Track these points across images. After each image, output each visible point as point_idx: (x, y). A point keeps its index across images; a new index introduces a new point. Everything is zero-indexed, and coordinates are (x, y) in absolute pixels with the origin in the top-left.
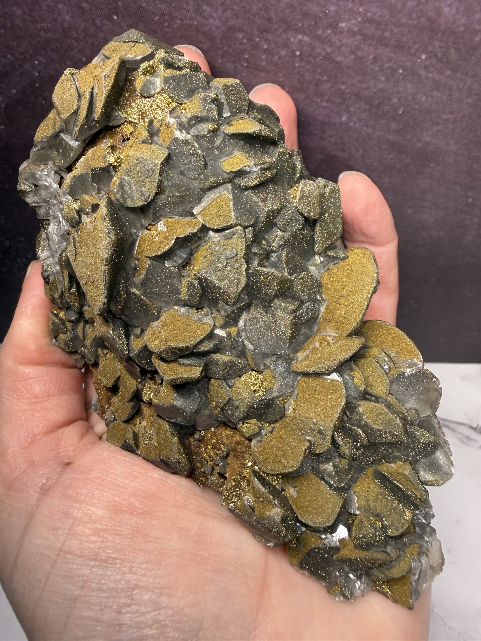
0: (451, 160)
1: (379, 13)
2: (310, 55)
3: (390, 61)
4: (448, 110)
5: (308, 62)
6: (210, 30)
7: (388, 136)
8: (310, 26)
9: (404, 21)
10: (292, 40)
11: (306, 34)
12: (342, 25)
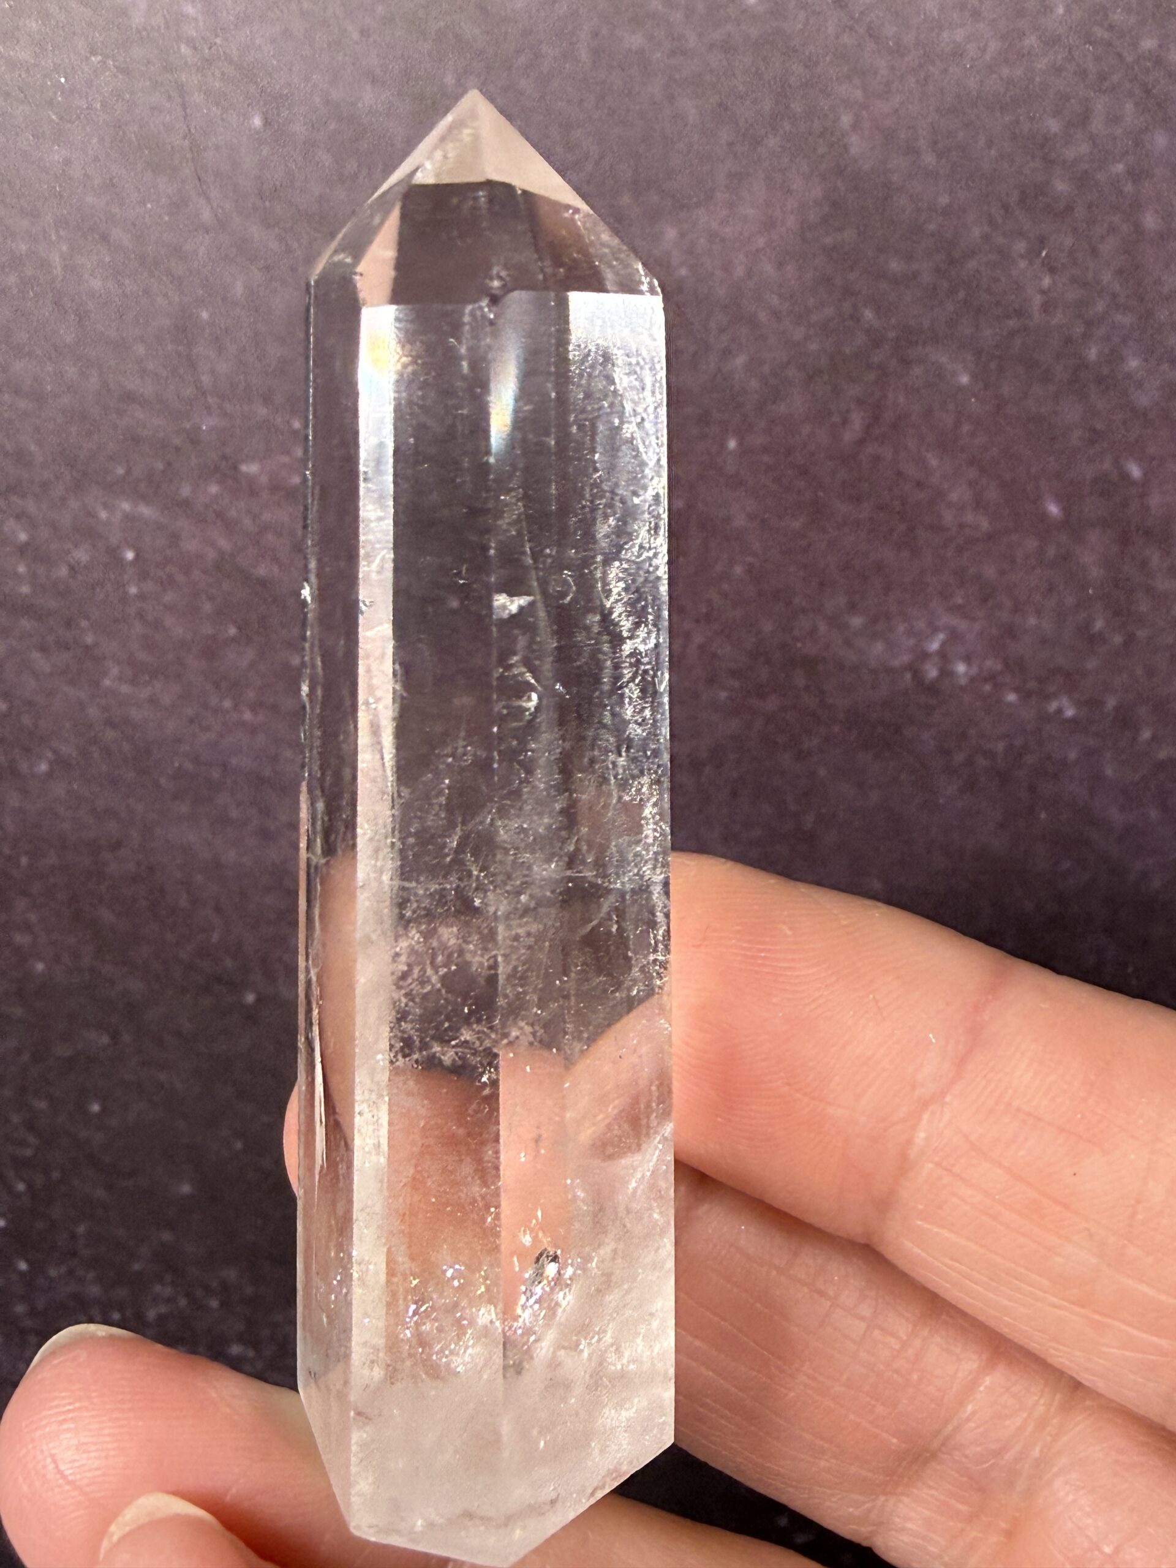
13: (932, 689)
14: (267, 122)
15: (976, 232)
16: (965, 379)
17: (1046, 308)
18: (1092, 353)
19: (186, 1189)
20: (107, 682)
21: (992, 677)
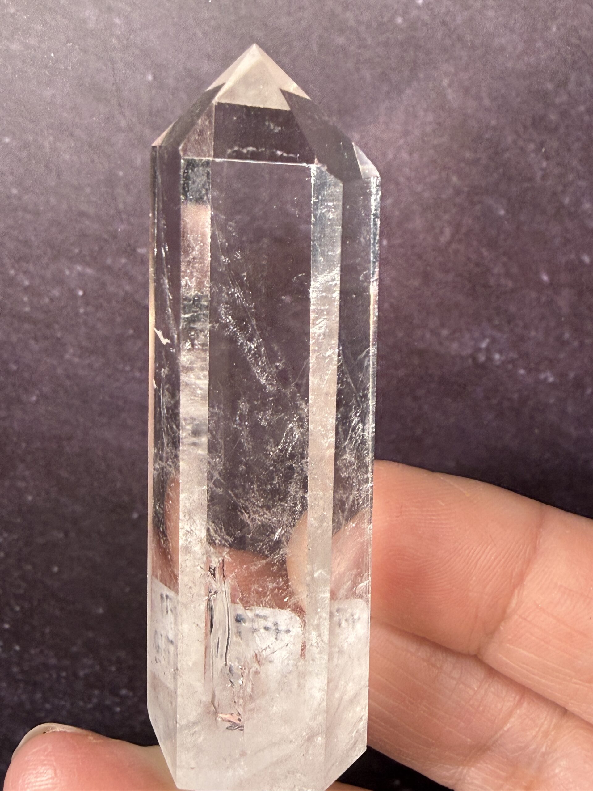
13: (483, 366)
14: (155, 78)
15: (510, 139)
16: (502, 212)
17: (543, 178)
18: (567, 201)
19: (101, 611)
20: (67, 356)
21: (512, 361)
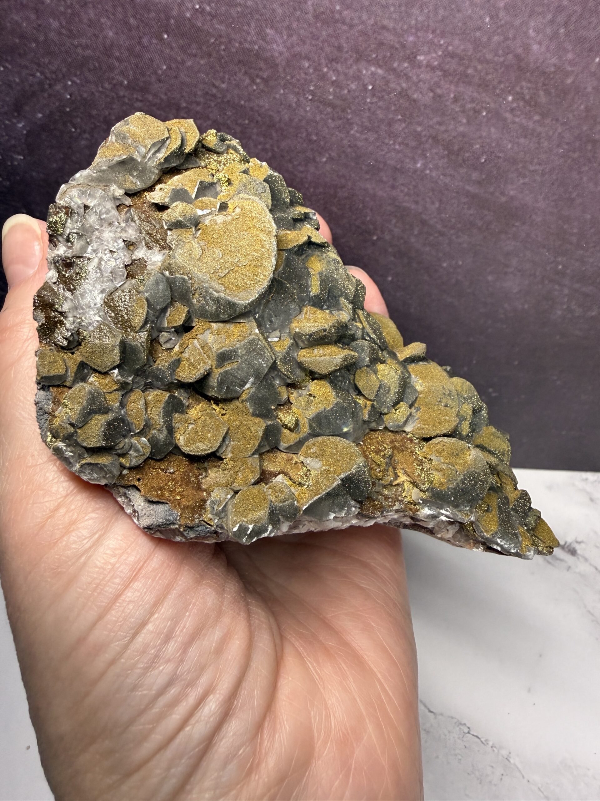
0: (539, 219)
1: (462, 47)
2: (384, 90)
3: (473, 100)
4: (536, 160)
5: (381, 98)
6: (272, 57)
7: (467, 187)
8: (385, 57)
9: (489, 56)
10: (364, 72)
11: (380, 67)
12: (421, 58)
